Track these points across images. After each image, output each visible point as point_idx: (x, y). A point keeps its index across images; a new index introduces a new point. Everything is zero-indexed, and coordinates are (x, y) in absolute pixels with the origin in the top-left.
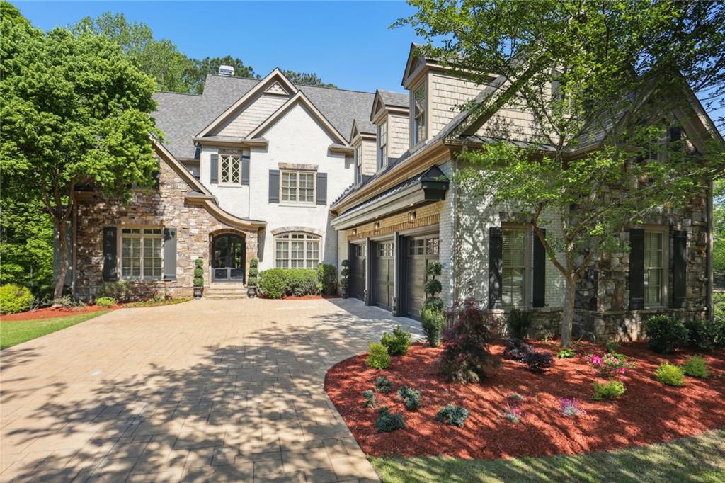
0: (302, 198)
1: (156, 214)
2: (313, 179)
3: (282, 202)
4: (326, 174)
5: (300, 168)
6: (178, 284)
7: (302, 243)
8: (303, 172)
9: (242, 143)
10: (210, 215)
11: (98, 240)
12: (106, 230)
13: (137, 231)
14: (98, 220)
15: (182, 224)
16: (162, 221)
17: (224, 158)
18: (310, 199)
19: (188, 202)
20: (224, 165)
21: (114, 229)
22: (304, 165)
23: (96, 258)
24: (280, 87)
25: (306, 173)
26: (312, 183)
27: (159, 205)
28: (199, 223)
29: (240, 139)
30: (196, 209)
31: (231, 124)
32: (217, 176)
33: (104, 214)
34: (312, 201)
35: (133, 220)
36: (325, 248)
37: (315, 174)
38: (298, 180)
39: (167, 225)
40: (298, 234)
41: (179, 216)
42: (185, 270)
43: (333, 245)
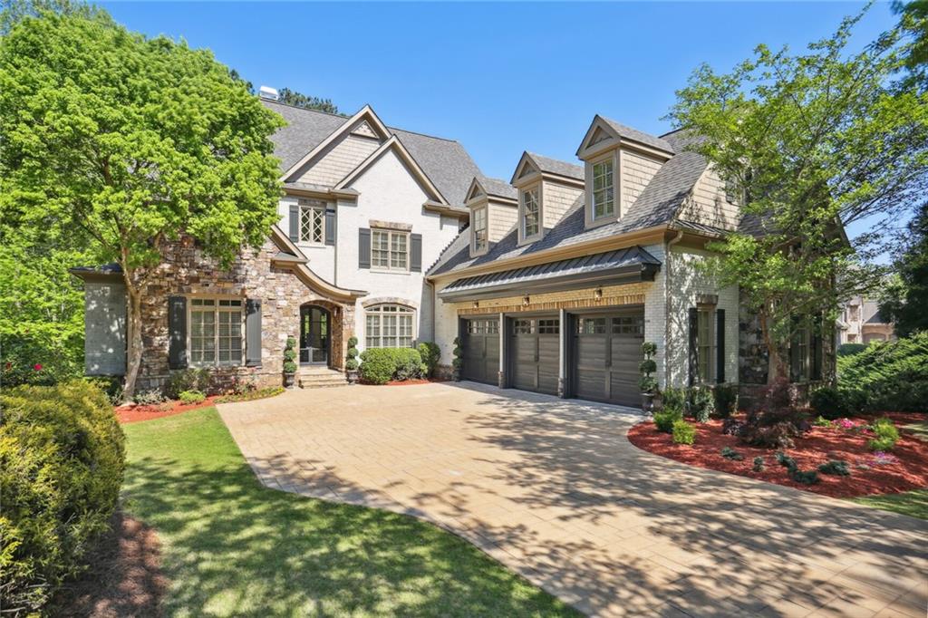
0: (394, 263)
1: (236, 281)
2: (405, 241)
3: (373, 268)
4: (421, 236)
5: (393, 227)
6: (264, 371)
7: (394, 317)
8: (395, 232)
9: (329, 193)
10: (301, 283)
11: (162, 313)
12: (171, 300)
13: (211, 303)
14: (161, 287)
15: (268, 293)
16: (243, 290)
17: (304, 210)
18: (403, 264)
19: (275, 266)
20: (304, 220)
21: (184, 300)
22: (396, 224)
23: (158, 338)
24: (369, 128)
25: (399, 233)
26: (405, 246)
27: (240, 268)
28: (288, 292)
29: (326, 189)
30: (285, 275)
31: (313, 168)
32: (297, 233)
33: (168, 279)
34: (404, 266)
35: (207, 288)
36: (420, 324)
37: (409, 234)
38: (390, 241)
39: (250, 295)
40: (390, 306)
41: (264, 284)
42: (272, 353)
43: (428, 319)
